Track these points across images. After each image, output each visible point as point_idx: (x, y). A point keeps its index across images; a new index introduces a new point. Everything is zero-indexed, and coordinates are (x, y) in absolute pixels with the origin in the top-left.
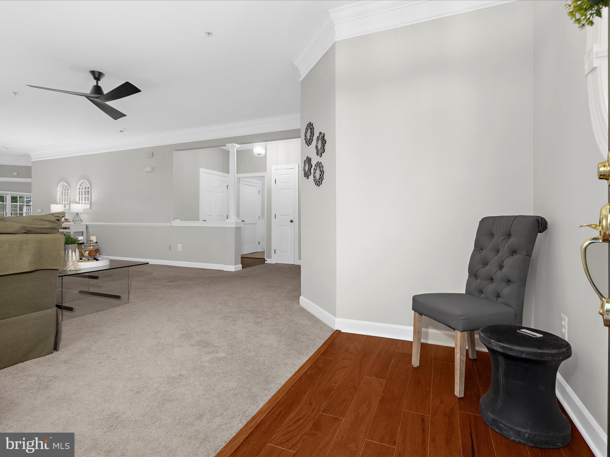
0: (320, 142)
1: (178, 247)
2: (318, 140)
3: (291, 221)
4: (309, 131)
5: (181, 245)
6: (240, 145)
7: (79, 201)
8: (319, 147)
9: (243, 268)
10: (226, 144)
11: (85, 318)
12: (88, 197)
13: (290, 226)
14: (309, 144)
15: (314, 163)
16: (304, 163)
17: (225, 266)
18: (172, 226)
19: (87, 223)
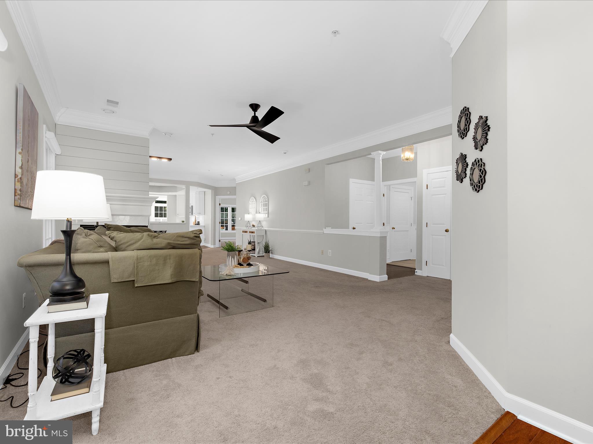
0: (480, 130)
1: (329, 253)
2: (476, 129)
3: (447, 231)
4: (463, 119)
5: (331, 250)
6: (385, 152)
7: (261, 211)
8: (479, 137)
9: (389, 278)
10: (371, 153)
11: (235, 317)
12: (267, 208)
13: (445, 236)
14: (464, 136)
15: (470, 161)
16: (457, 163)
17: (370, 275)
18: (323, 233)
19: (266, 229)
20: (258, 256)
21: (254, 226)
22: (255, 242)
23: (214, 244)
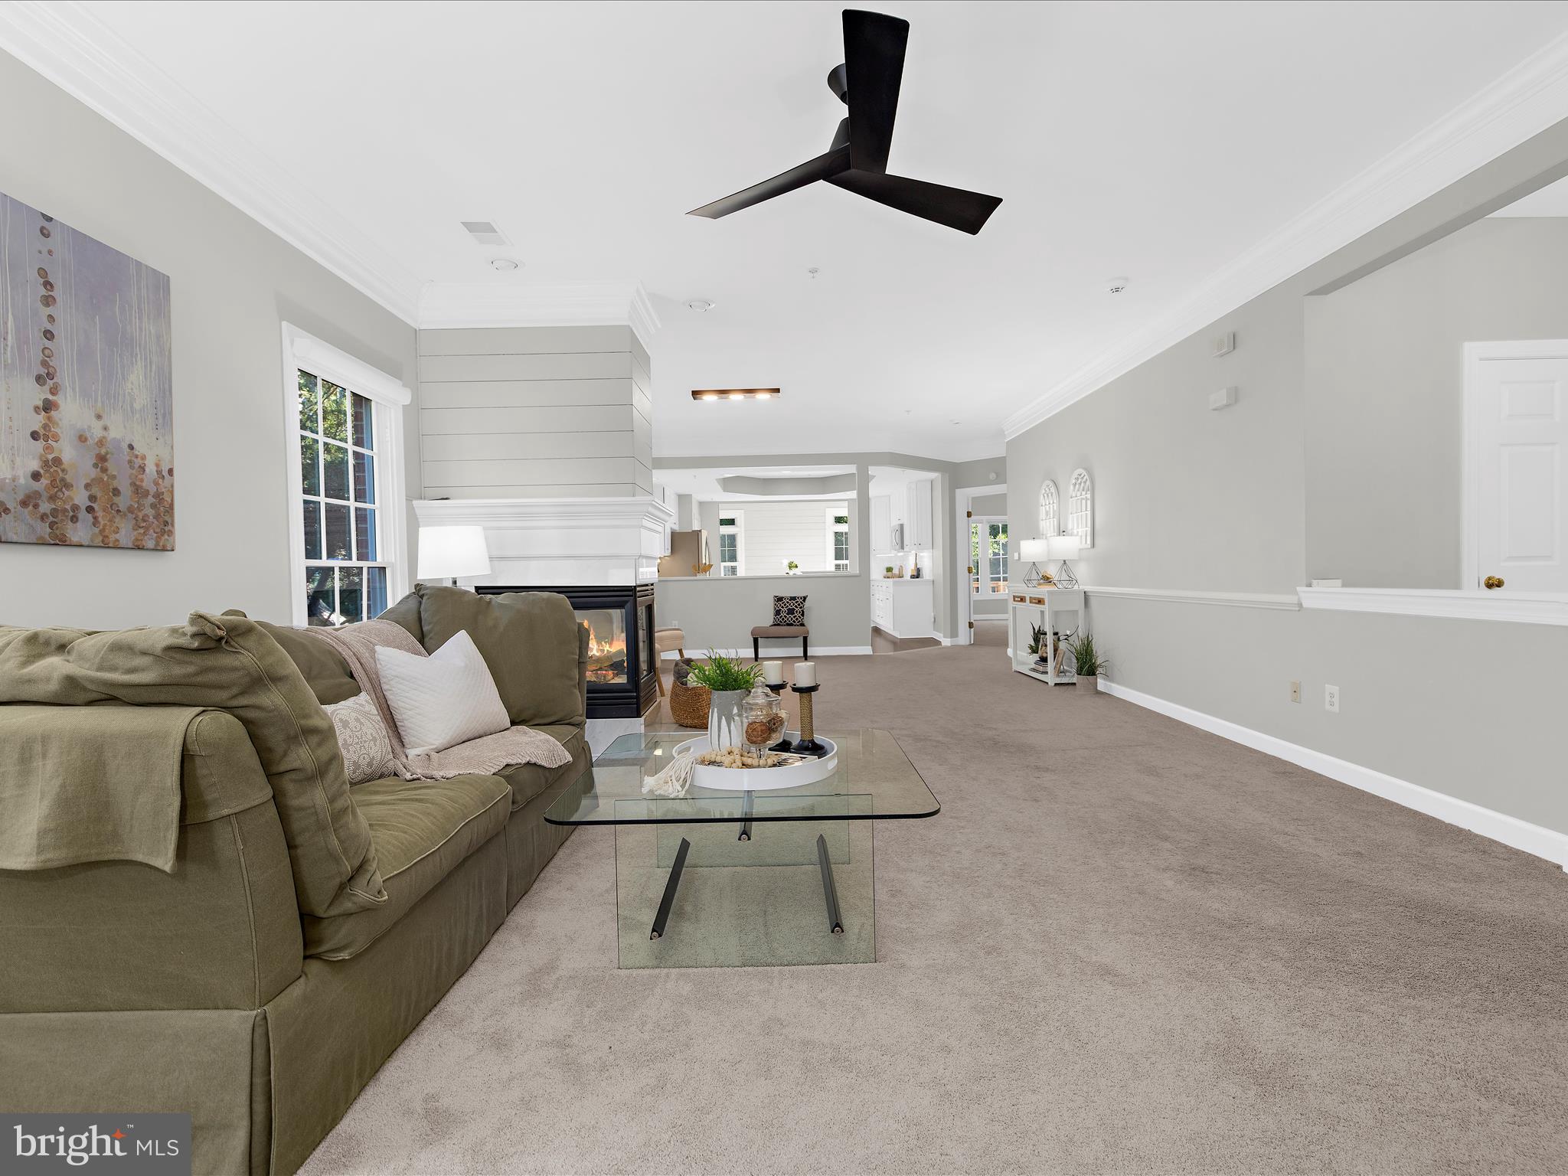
7: (1074, 528)
12: (1087, 515)
18: (1300, 605)
19: (1087, 588)
20: (1056, 684)
21: (1047, 579)
22: (1046, 634)
23: (954, 634)
